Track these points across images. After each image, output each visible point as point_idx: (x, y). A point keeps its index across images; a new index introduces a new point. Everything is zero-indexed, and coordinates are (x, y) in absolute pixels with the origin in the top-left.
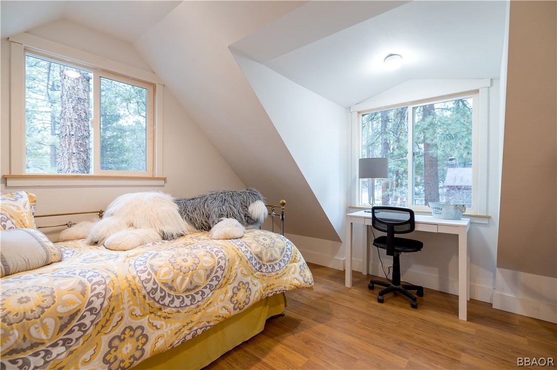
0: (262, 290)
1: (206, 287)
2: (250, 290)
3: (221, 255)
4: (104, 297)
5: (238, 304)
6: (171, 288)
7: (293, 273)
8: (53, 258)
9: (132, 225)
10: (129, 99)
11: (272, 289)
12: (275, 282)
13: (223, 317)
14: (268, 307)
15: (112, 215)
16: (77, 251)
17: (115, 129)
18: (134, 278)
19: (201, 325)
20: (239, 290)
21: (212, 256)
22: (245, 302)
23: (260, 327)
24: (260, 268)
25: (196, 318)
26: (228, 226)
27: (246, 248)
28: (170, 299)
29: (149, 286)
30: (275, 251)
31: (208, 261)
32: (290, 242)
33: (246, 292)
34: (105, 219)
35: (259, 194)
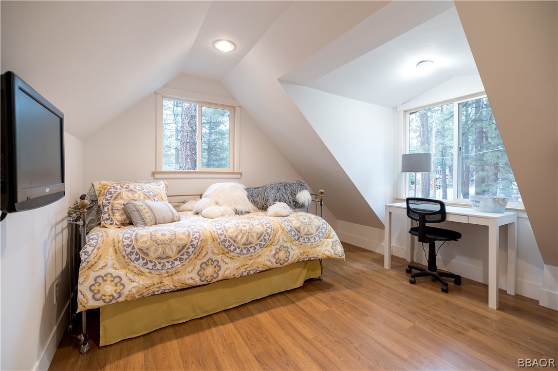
0: (299, 255)
1: (257, 245)
2: (289, 252)
3: (269, 225)
4: (199, 240)
5: (279, 260)
6: (235, 241)
7: (326, 246)
8: (176, 219)
9: (217, 204)
10: (223, 114)
11: (307, 255)
12: (310, 250)
13: (268, 266)
14: (306, 269)
15: (207, 196)
16: (187, 217)
17: (217, 133)
18: (214, 232)
19: (253, 268)
20: (280, 251)
21: (263, 226)
22: (284, 260)
23: (300, 283)
24: (299, 238)
25: (250, 263)
26: (279, 207)
27: (288, 223)
28: (234, 248)
29: (222, 238)
30: (312, 228)
31: (259, 228)
32: (326, 222)
33: (286, 253)
34: (203, 199)
35: (306, 185)
